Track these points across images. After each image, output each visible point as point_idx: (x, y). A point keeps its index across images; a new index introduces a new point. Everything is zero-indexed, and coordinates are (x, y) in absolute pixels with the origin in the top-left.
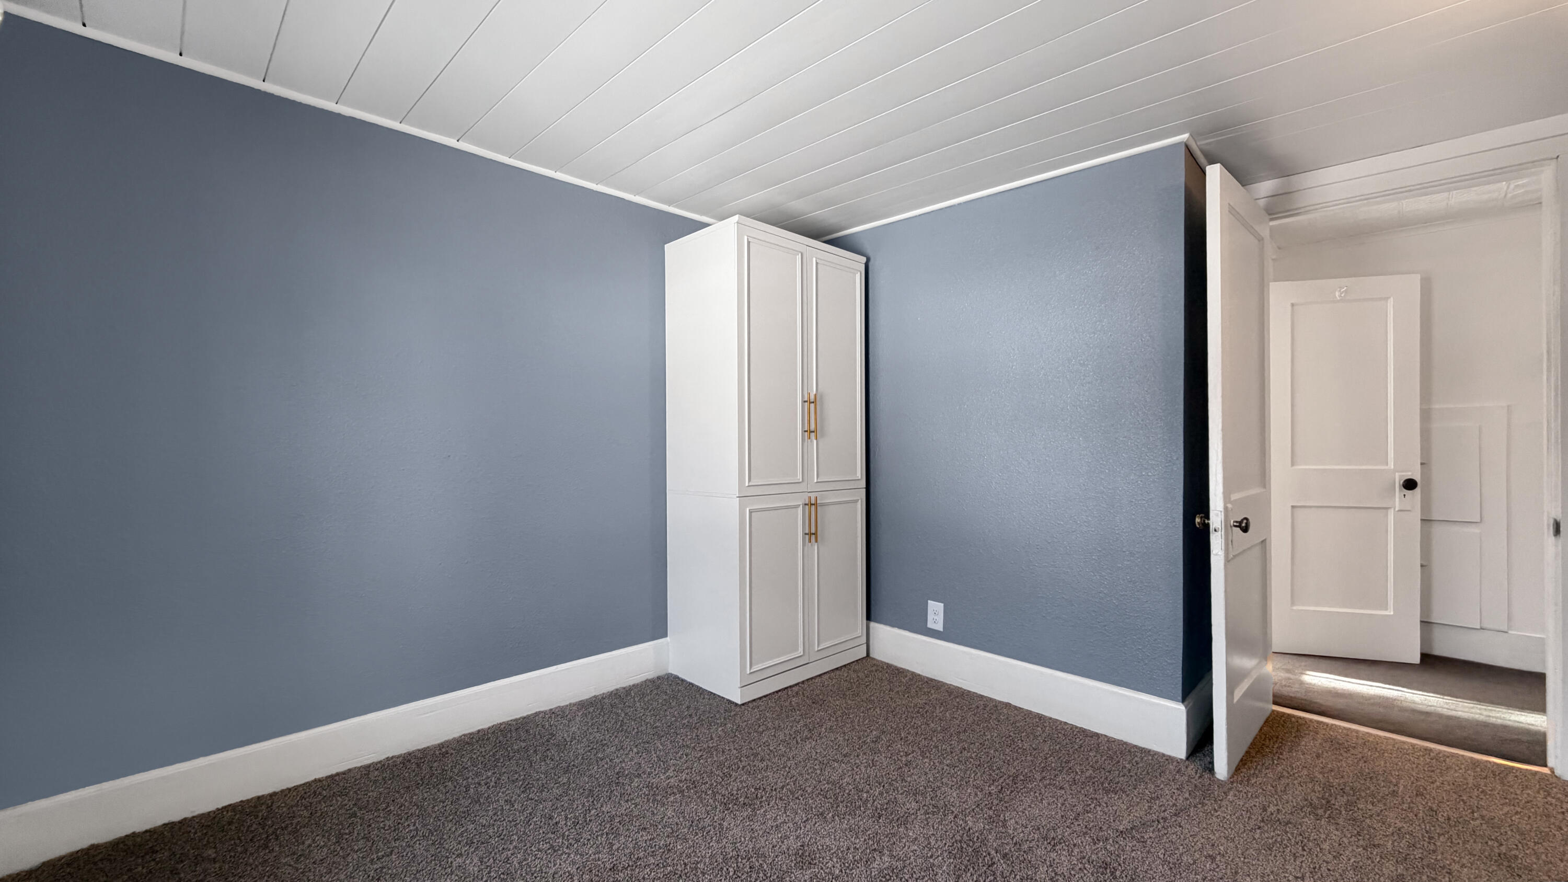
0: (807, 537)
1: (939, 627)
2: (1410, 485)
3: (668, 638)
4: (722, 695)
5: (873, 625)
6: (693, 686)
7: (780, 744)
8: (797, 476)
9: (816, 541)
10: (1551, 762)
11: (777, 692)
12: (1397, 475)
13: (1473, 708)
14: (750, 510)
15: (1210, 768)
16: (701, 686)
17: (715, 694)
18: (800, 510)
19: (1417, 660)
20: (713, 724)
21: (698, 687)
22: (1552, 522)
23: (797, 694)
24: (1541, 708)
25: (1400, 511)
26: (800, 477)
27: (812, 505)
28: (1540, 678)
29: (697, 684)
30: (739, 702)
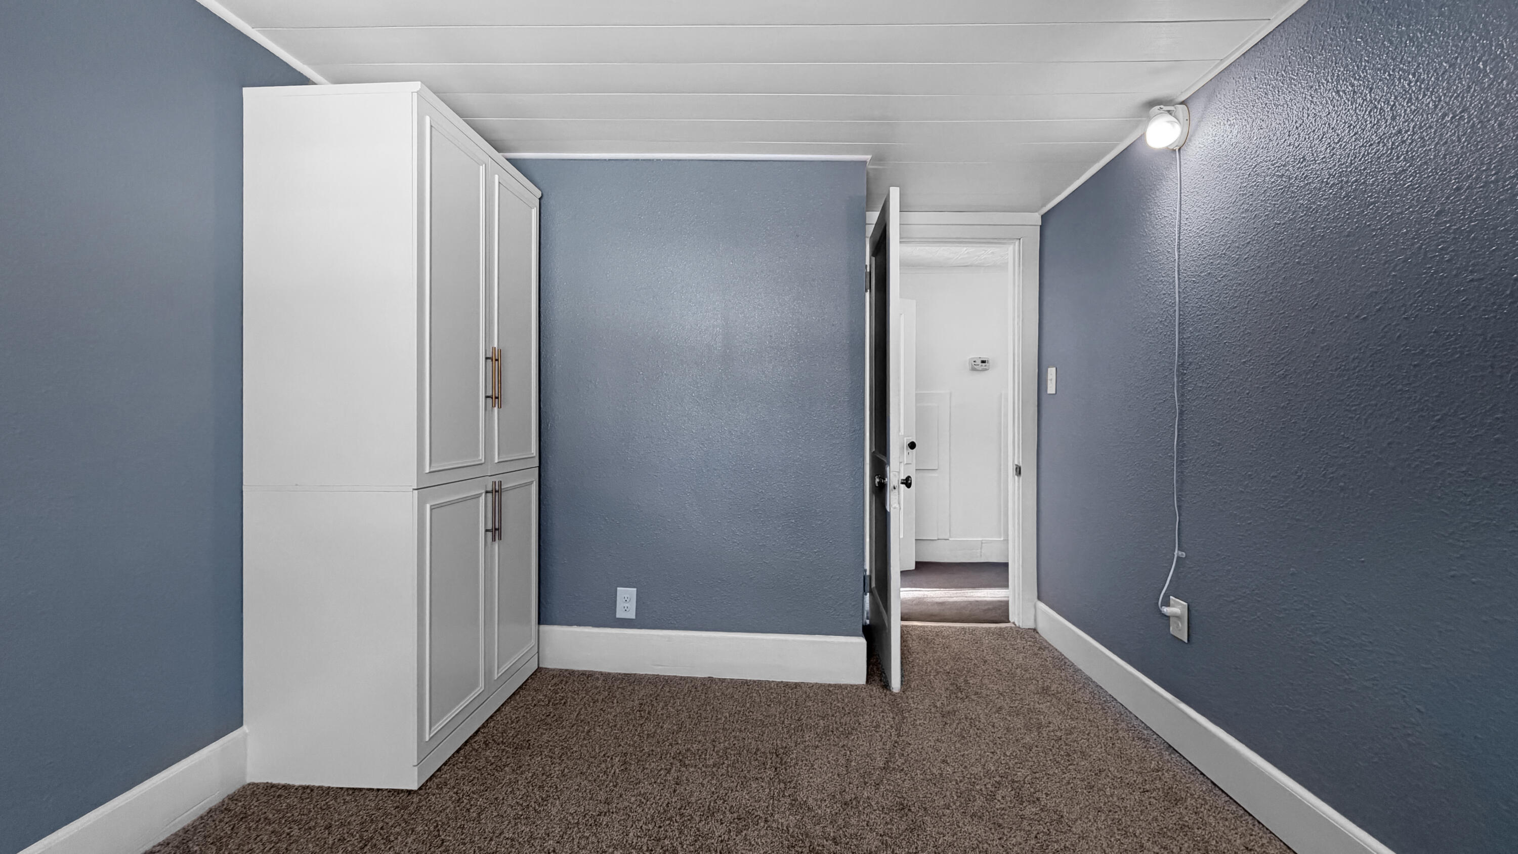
0: (490, 534)
1: (632, 615)
2: (912, 446)
3: (245, 728)
4: (375, 787)
5: (544, 628)
6: (312, 790)
7: (516, 824)
8: (479, 456)
9: (500, 538)
10: (1011, 619)
11: (458, 751)
12: (905, 439)
13: (956, 593)
14: (431, 506)
15: (886, 686)
16: (326, 785)
17: (360, 790)
18: (482, 500)
19: (913, 567)
20: (392, 838)
21: (320, 788)
22: (1015, 467)
23: (487, 745)
24: (1005, 585)
25: (906, 464)
26: (482, 457)
27: (496, 492)
28: (1006, 565)
29: (317, 784)
30: (415, 787)
